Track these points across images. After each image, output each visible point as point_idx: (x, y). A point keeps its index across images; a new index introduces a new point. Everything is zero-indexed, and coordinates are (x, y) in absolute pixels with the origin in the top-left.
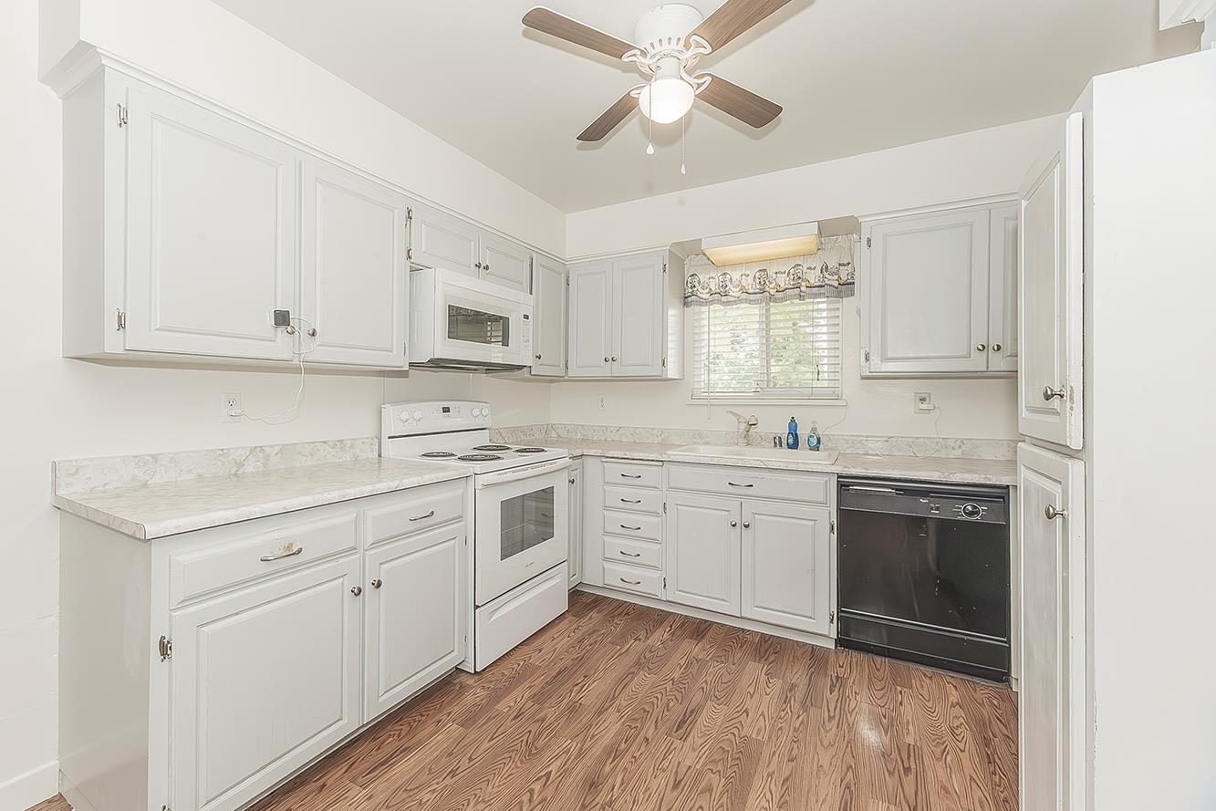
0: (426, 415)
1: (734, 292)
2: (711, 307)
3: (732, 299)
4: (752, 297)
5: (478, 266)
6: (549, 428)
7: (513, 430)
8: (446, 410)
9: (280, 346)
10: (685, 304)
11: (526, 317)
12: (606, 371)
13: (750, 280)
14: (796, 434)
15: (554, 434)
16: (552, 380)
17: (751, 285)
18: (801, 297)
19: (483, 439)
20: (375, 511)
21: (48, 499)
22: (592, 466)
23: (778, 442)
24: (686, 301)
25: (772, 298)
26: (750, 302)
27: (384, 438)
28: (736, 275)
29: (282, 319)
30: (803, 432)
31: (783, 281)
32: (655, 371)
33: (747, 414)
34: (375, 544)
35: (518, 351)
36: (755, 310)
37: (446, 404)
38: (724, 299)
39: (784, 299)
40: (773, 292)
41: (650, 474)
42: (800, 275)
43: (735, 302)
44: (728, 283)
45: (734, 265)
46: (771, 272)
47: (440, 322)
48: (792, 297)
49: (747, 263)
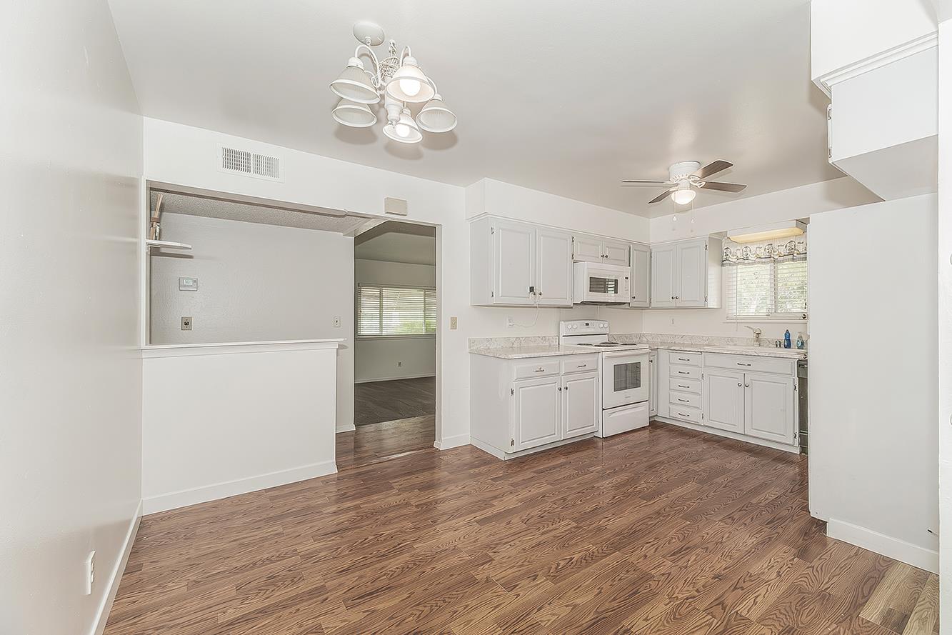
0: (578, 326)
1: (752, 258)
2: (739, 266)
3: (750, 262)
4: (764, 260)
5: (603, 256)
6: (641, 336)
7: (621, 336)
8: (587, 324)
9: (530, 300)
10: (723, 265)
11: (627, 278)
12: (673, 304)
13: (762, 250)
14: (789, 340)
15: (644, 339)
16: (642, 309)
17: (762, 253)
18: (793, 260)
19: (605, 339)
20: (564, 361)
21: (468, 350)
22: (663, 355)
23: (778, 344)
24: (722, 263)
25: (775, 261)
26: (762, 263)
27: (561, 337)
28: (753, 248)
29: (532, 289)
30: (794, 338)
31: (783, 251)
32: (702, 305)
33: (756, 327)
34: (566, 373)
35: (623, 296)
36: (768, 267)
37: (587, 322)
38: (746, 261)
39: (783, 261)
40: (776, 257)
41: (695, 359)
42: (793, 247)
43: (752, 264)
44: (749, 253)
45: (753, 242)
46: (775, 245)
47: (586, 284)
48: (788, 260)
49: (761, 241)
